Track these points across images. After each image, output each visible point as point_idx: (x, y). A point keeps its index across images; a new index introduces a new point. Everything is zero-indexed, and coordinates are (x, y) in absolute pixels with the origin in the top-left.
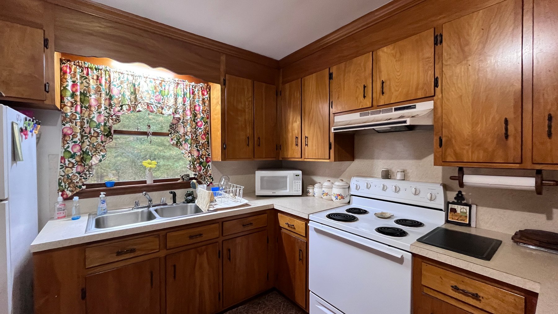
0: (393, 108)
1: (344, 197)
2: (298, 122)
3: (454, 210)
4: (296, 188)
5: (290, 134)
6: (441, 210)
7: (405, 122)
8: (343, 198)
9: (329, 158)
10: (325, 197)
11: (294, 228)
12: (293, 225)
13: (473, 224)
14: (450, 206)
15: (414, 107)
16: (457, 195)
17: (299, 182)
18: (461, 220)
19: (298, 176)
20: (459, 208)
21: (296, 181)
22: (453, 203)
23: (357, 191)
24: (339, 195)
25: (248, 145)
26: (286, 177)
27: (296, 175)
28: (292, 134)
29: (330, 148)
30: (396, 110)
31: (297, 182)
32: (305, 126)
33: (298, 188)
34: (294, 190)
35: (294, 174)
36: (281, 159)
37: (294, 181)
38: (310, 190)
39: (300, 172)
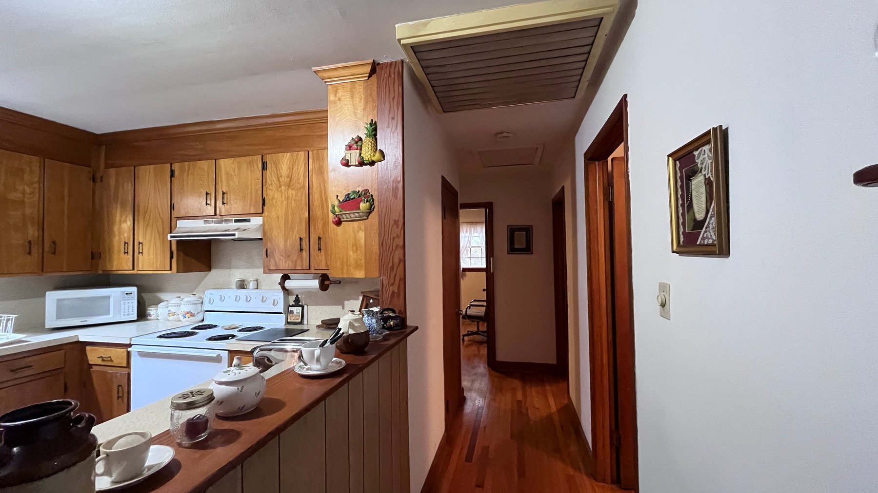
0: (233, 219)
1: (194, 314)
2: (129, 223)
3: (292, 312)
4: (126, 311)
5: (117, 238)
6: (281, 313)
7: (234, 235)
8: (192, 315)
9: (171, 269)
10: (171, 318)
11: (111, 361)
12: (110, 357)
13: (305, 322)
14: (291, 309)
15: (249, 221)
16: (296, 298)
17: (132, 303)
18: (296, 320)
19: (131, 293)
20: (294, 309)
21: (126, 302)
22: (293, 306)
23: (211, 305)
24: (188, 313)
25: (30, 253)
26: (108, 297)
27: (127, 294)
28: (120, 238)
29: (172, 257)
30: (236, 221)
31: (129, 303)
32: (138, 228)
33: (131, 310)
34: (122, 313)
35: (123, 292)
36: (100, 272)
37: (122, 302)
38: (152, 311)
39: (134, 290)
